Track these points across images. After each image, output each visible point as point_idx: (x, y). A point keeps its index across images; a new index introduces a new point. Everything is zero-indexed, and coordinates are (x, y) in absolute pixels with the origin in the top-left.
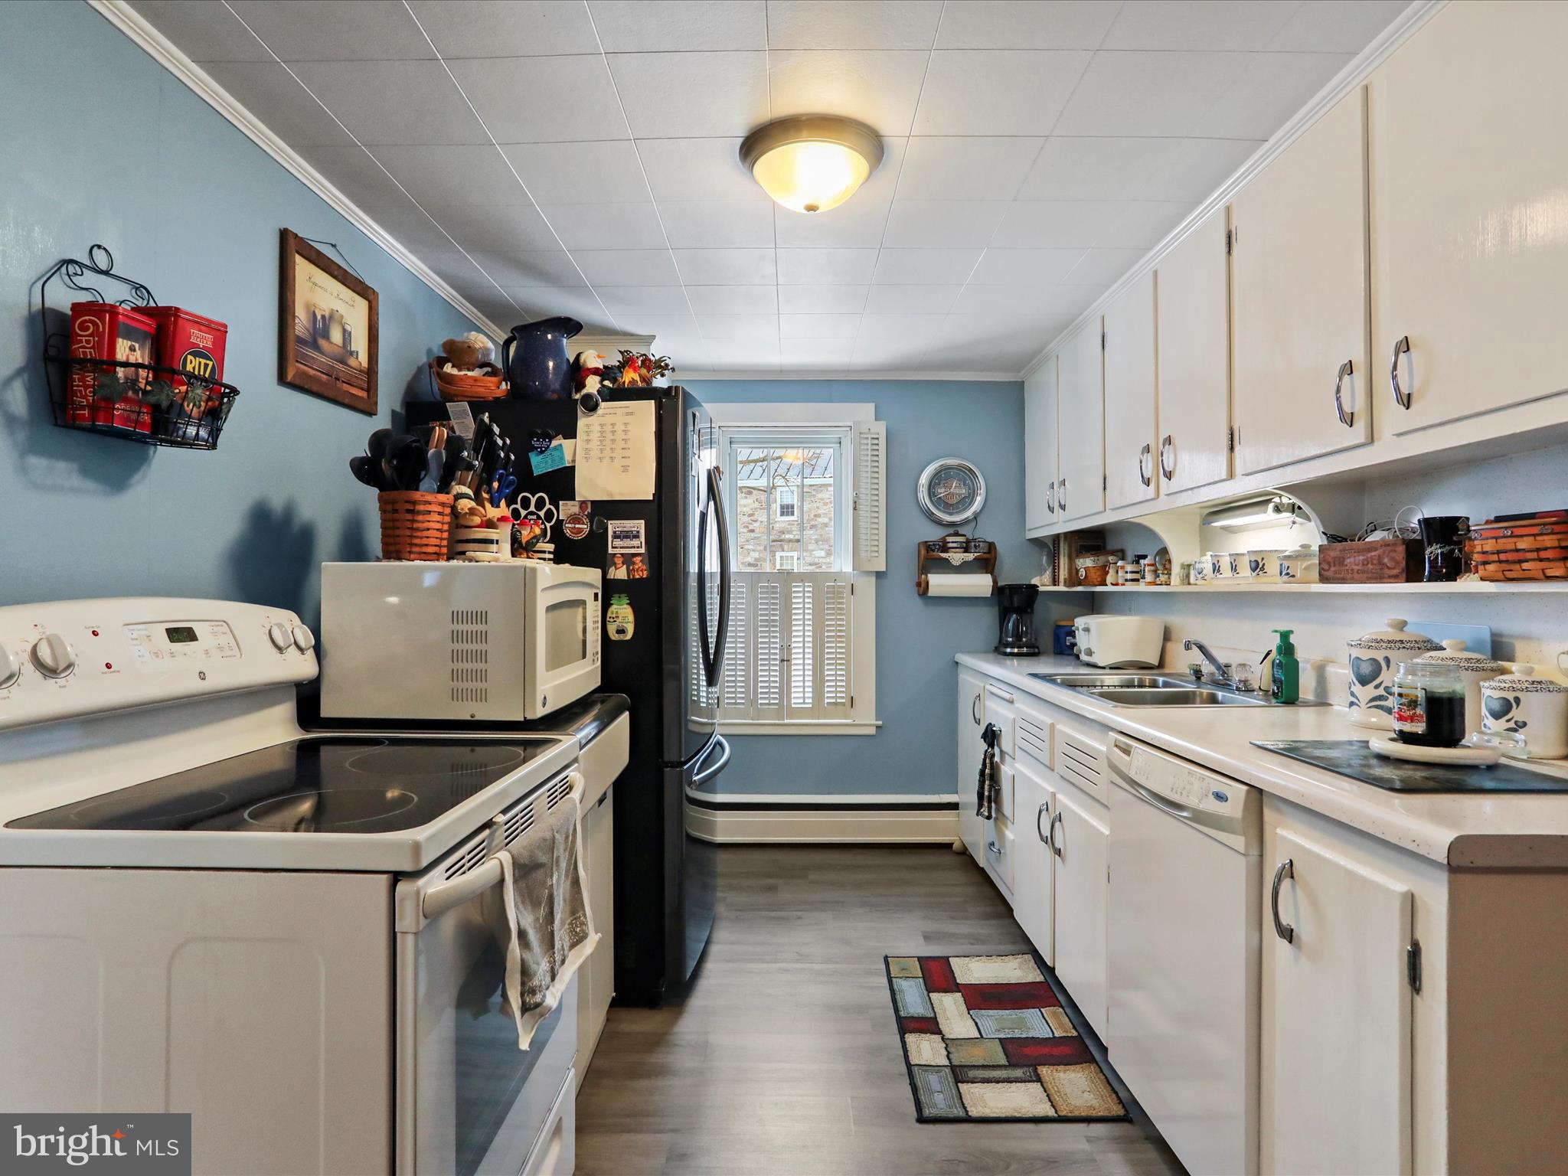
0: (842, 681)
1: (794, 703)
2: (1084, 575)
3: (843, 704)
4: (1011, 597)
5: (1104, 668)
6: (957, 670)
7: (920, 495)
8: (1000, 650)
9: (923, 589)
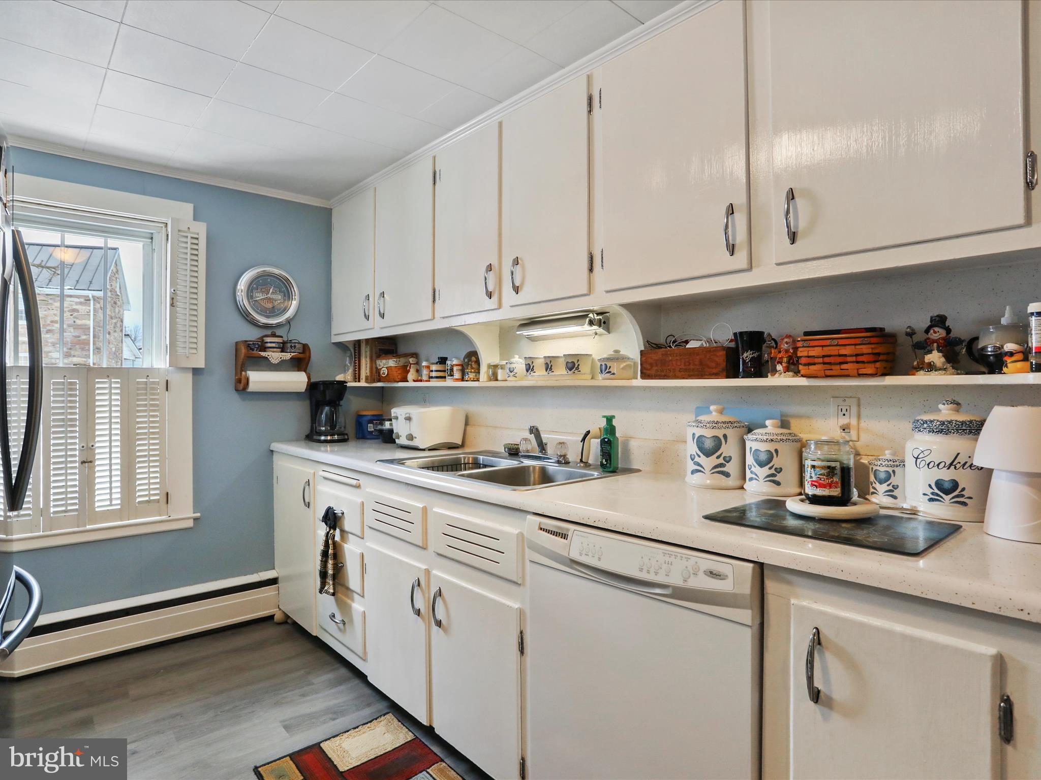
0: (156, 478)
1: (98, 507)
2: (386, 373)
3: (158, 501)
4: (324, 392)
5: (424, 450)
6: (273, 458)
7: (239, 298)
8: (312, 437)
9: (241, 386)
